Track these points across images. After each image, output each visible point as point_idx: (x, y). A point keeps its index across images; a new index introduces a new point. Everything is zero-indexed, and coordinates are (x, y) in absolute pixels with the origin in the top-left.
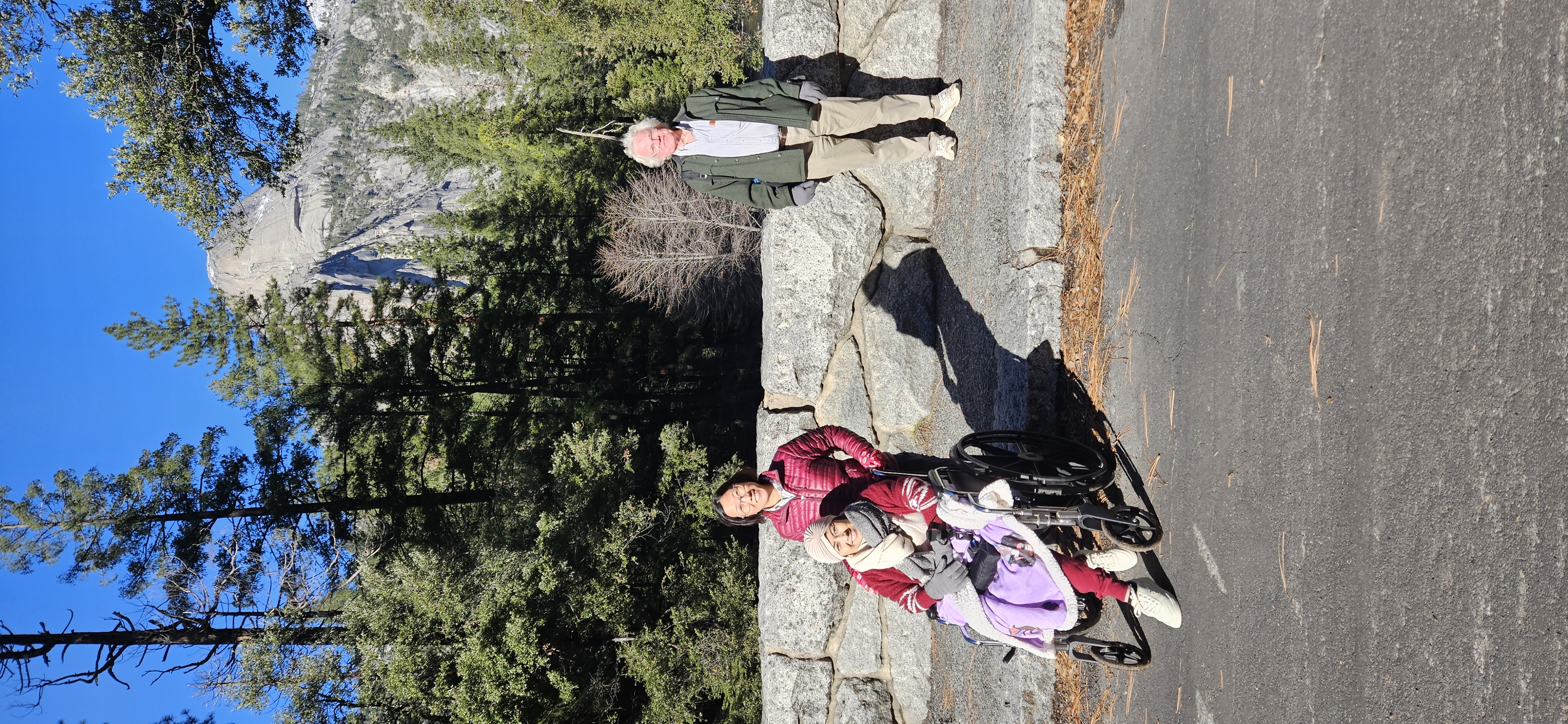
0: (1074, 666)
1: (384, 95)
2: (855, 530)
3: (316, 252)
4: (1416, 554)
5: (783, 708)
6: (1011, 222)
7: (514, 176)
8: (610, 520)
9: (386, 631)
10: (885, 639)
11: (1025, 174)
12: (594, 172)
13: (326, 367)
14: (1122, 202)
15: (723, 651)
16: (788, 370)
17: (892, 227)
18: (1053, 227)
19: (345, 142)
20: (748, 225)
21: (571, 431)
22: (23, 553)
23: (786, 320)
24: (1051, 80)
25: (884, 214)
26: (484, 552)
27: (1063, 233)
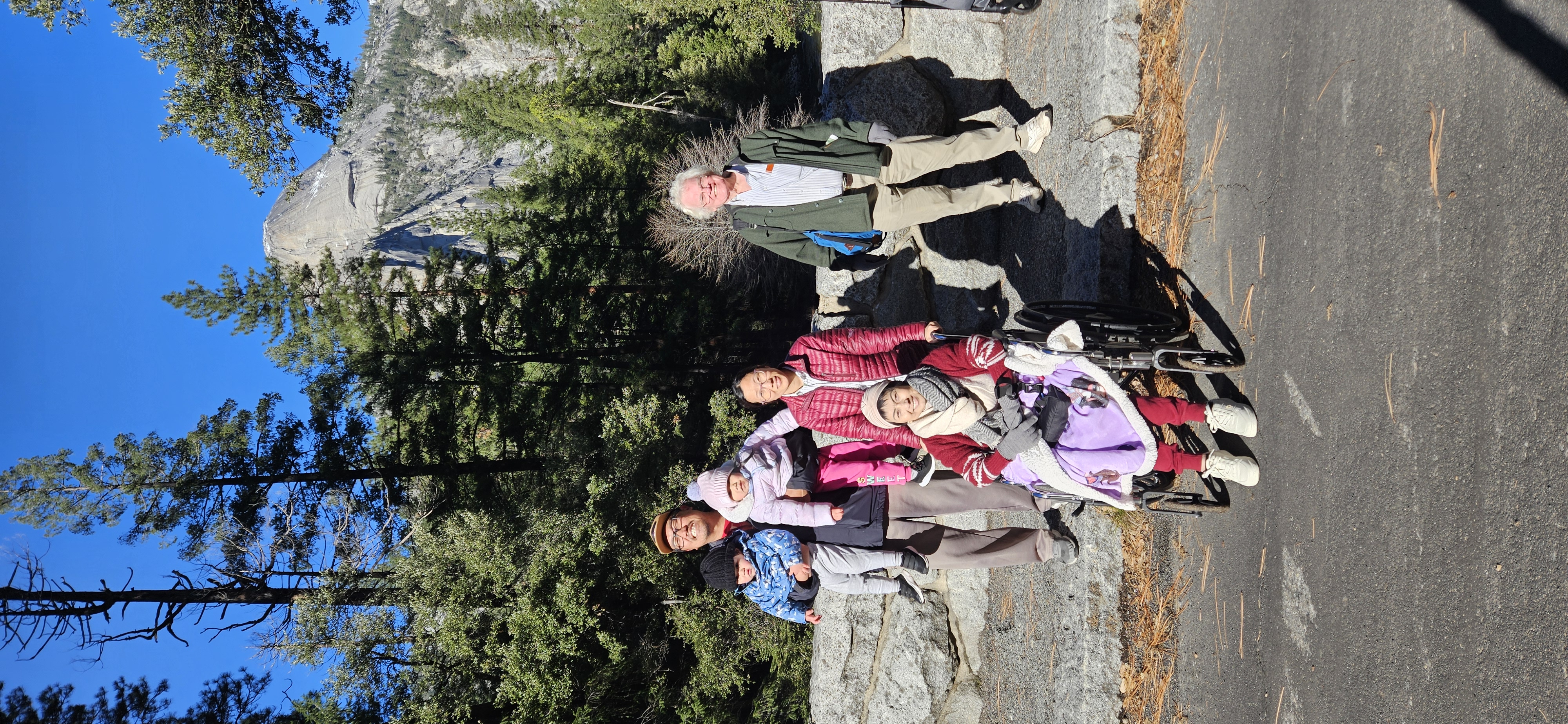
0: (1143, 554)
1: (436, 71)
3: (370, 228)
5: (836, 618)
6: (1084, 94)
7: (565, 150)
8: (659, 485)
9: (438, 589)
11: (1101, 38)
12: (644, 145)
13: (380, 335)
14: (1209, 51)
18: (1131, 94)
19: (398, 118)
21: (620, 396)
22: (84, 514)
26: (534, 514)
27: (1141, 99)
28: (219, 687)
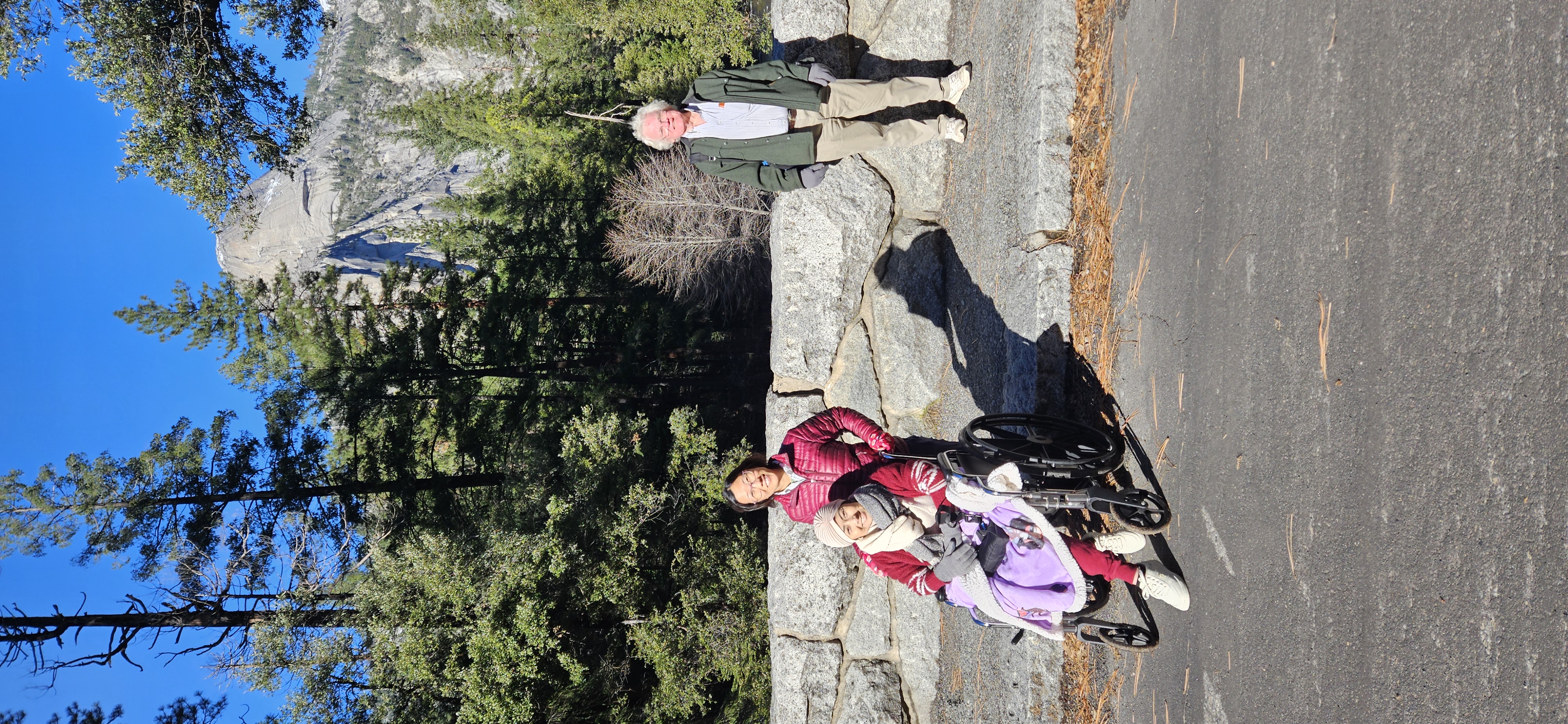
0: (1082, 648)
1: (391, 78)
2: (864, 513)
3: (325, 235)
4: (1424, 535)
5: (792, 690)
6: (1021, 205)
7: (522, 159)
8: (619, 504)
9: (397, 613)
10: (894, 621)
11: (1035, 156)
12: (602, 155)
13: (336, 351)
14: (1132, 185)
15: (732, 634)
16: (797, 353)
17: (901, 210)
18: (1063, 210)
19: (353, 125)
20: (756, 208)
21: (580, 415)
22: (36, 536)
23: (795, 304)
24: (1061, 62)
25: (893, 197)
26: (494, 535)
27: (1073, 215)
28: (175, 711)
